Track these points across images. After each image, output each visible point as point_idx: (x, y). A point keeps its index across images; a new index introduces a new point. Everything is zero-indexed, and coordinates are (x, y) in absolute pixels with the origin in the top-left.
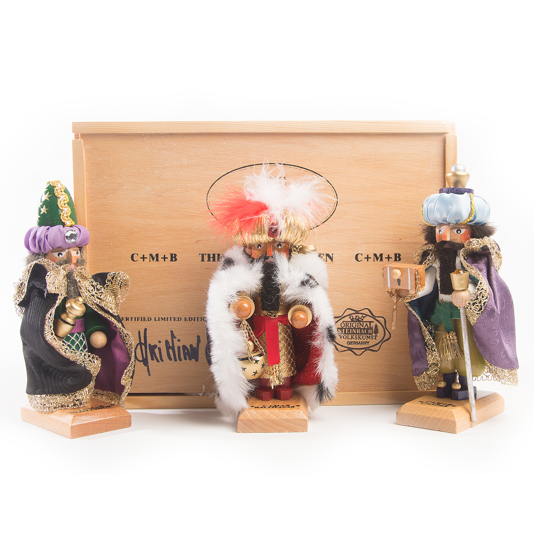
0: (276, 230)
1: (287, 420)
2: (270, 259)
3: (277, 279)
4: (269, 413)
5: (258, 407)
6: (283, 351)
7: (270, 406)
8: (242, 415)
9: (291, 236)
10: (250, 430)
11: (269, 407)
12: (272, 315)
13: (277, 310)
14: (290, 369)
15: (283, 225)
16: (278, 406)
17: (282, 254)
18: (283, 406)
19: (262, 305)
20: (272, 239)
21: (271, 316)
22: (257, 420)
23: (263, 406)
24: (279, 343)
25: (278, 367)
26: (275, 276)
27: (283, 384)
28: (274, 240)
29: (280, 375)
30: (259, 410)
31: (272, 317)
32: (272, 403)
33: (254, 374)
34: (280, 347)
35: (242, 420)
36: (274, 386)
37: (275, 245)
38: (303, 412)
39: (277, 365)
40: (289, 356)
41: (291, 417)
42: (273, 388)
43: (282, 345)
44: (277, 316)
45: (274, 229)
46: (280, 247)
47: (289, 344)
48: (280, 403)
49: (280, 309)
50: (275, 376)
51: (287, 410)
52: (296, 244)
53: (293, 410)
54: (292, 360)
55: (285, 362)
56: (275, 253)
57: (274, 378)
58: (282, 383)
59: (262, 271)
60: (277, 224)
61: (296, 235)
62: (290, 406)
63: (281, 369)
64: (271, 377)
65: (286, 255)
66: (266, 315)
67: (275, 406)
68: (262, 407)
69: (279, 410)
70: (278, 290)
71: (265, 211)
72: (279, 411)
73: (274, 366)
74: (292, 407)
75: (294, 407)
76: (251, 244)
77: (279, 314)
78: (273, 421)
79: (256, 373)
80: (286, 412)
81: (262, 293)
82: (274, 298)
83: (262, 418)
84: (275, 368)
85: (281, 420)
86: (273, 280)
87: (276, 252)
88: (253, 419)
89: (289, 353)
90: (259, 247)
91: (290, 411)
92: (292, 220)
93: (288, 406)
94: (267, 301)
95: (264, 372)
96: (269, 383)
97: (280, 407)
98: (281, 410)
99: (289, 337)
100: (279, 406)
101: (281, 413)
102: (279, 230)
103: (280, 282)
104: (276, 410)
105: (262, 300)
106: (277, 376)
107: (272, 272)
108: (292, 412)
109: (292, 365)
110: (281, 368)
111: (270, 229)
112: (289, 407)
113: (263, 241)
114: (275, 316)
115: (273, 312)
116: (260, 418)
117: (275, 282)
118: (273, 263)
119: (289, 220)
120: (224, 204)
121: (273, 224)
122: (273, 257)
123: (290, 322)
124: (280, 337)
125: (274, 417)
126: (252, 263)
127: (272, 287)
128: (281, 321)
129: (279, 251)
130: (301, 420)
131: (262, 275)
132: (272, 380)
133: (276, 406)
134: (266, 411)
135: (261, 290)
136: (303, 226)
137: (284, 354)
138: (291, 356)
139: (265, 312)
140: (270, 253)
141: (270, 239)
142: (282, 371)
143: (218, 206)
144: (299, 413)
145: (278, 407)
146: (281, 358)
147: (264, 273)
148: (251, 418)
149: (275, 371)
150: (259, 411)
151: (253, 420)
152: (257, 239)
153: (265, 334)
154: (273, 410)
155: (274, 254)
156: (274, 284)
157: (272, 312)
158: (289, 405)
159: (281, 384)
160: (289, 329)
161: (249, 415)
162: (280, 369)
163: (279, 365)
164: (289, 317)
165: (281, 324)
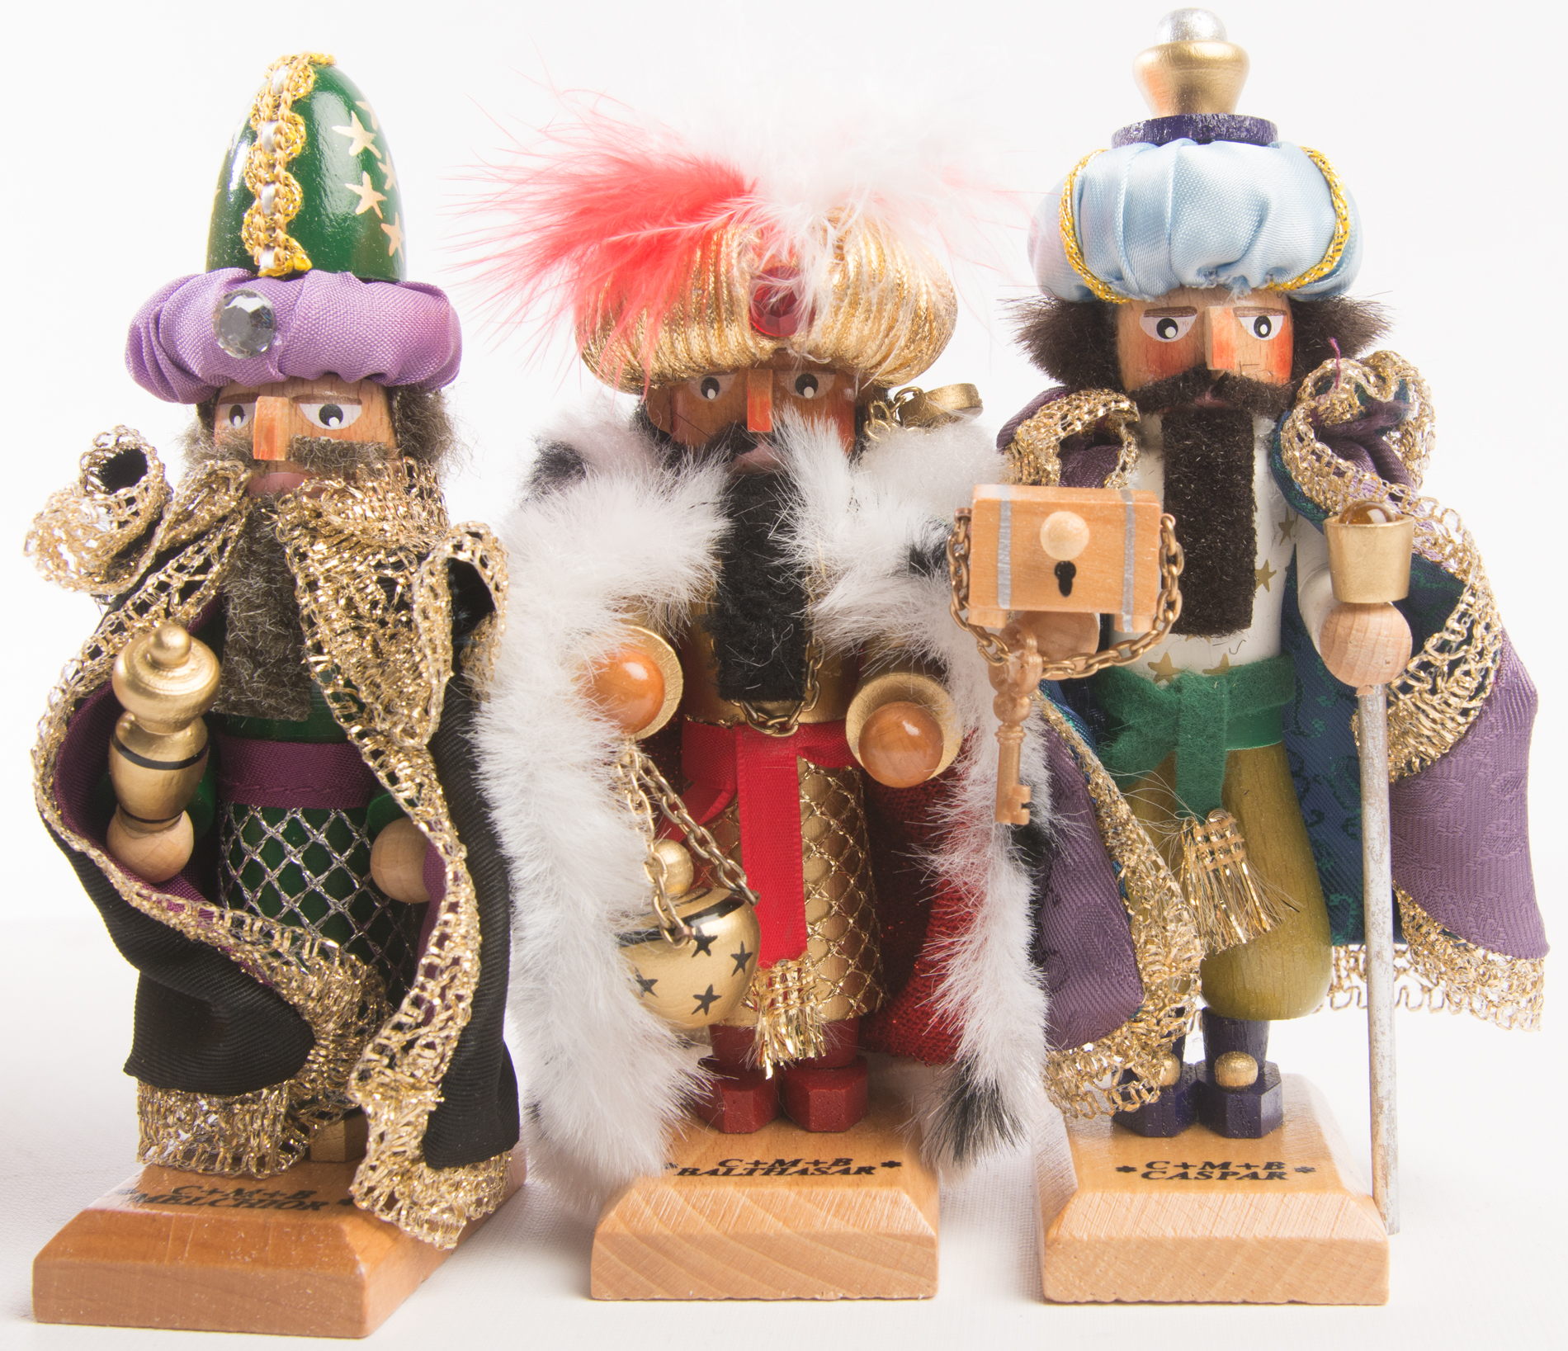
0: (790, 300)
1: (836, 1241)
2: (762, 453)
3: (795, 543)
4: (748, 1202)
5: (694, 1172)
6: (820, 894)
7: (757, 1163)
8: (613, 1214)
9: (866, 332)
10: (653, 1286)
11: (751, 1173)
12: (770, 723)
13: (793, 694)
14: (854, 983)
15: (824, 276)
16: (795, 1163)
17: (819, 426)
18: (816, 1163)
19: (721, 672)
20: (768, 345)
21: (764, 725)
22: (689, 1238)
23: (723, 1164)
24: (800, 857)
25: (796, 975)
26: (785, 528)
27: (818, 1053)
28: (779, 352)
29: (808, 1010)
30: (699, 1187)
31: (768, 732)
32: (763, 1145)
33: (699, 1002)
34: (806, 876)
35: (613, 1239)
36: (776, 1066)
37: (789, 381)
38: (917, 1199)
39: (790, 964)
40: (851, 921)
41: (854, 1225)
42: (770, 1073)
43: (813, 866)
44: (796, 728)
45: (780, 296)
46: (809, 393)
47: (850, 865)
48: (805, 1147)
49: (808, 695)
50: (783, 1019)
51: (839, 1190)
52: (891, 377)
53: (864, 1190)
54: (865, 937)
55: (829, 950)
56: (788, 421)
57: (774, 1026)
58: (816, 1048)
59: (723, 505)
60: (793, 272)
61: (891, 328)
62: (854, 1167)
63: (812, 984)
64: (763, 1023)
65: (842, 432)
66: (740, 724)
67: (781, 1162)
68: (714, 1173)
69: (795, 1189)
70: (798, 598)
71: (736, 205)
72: (799, 1193)
73: (777, 970)
74: (860, 1171)
75: (868, 1170)
76: (669, 372)
77: (805, 717)
78: (768, 1245)
79: (707, 999)
80: (830, 1197)
81: (721, 612)
82: (778, 639)
83: (711, 1230)
84: (784, 979)
85: (808, 1241)
86: (775, 551)
87: (792, 418)
88: (668, 1232)
89: (850, 905)
90: (711, 394)
91: (849, 1192)
92: (868, 251)
93: (843, 1166)
94: (746, 651)
95: (741, 995)
96: (754, 1051)
97: (804, 1172)
98: (805, 1190)
99: (849, 825)
100: (800, 1166)
101: (809, 1206)
102: (807, 300)
103: (809, 558)
104: (782, 1189)
105: (721, 651)
106: (789, 1020)
107: (769, 513)
108: (860, 1200)
109: (865, 962)
110: (810, 979)
111: (761, 295)
112: (846, 1172)
113: (728, 356)
114: (784, 727)
115: (777, 709)
116: (704, 1226)
117: (782, 561)
118: (777, 466)
119: (853, 251)
120: (538, 176)
121: (772, 271)
122: (774, 440)
123: (858, 756)
124: (809, 828)
125: (772, 1225)
126: (671, 466)
127: (770, 584)
128: (811, 754)
129: (808, 409)
130: (906, 1238)
131: (719, 526)
132: (767, 1038)
133: (781, 1167)
134: (734, 1193)
135: (717, 598)
136: (924, 289)
137: (826, 908)
138: (862, 922)
139: (737, 708)
140: (763, 416)
141: (762, 349)
142: (815, 991)
143: (506, 187)
144: (895, 1203)
145: (794, 1169)
146: (809, 930)
147: (729, 515)
148: (657, 1227)
149: (781, 991)
150: (698, 1190)
151: (666, 1237)
152: (697, 346)
153: (737, 813)
154: (767, 1190)
155: (783, 422)
156: (778, 571)
157: (769, 706)
158: (848, 1161)
159: (812, 1055)
160: (851, 792)
161: (648, 1211)
162: (804, 982)
163: (801, 963)
164: (853, 730)
165: (812, 766)
